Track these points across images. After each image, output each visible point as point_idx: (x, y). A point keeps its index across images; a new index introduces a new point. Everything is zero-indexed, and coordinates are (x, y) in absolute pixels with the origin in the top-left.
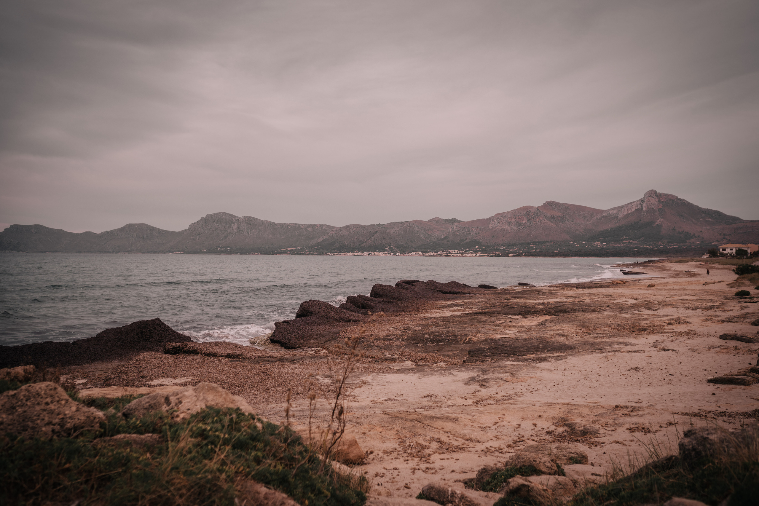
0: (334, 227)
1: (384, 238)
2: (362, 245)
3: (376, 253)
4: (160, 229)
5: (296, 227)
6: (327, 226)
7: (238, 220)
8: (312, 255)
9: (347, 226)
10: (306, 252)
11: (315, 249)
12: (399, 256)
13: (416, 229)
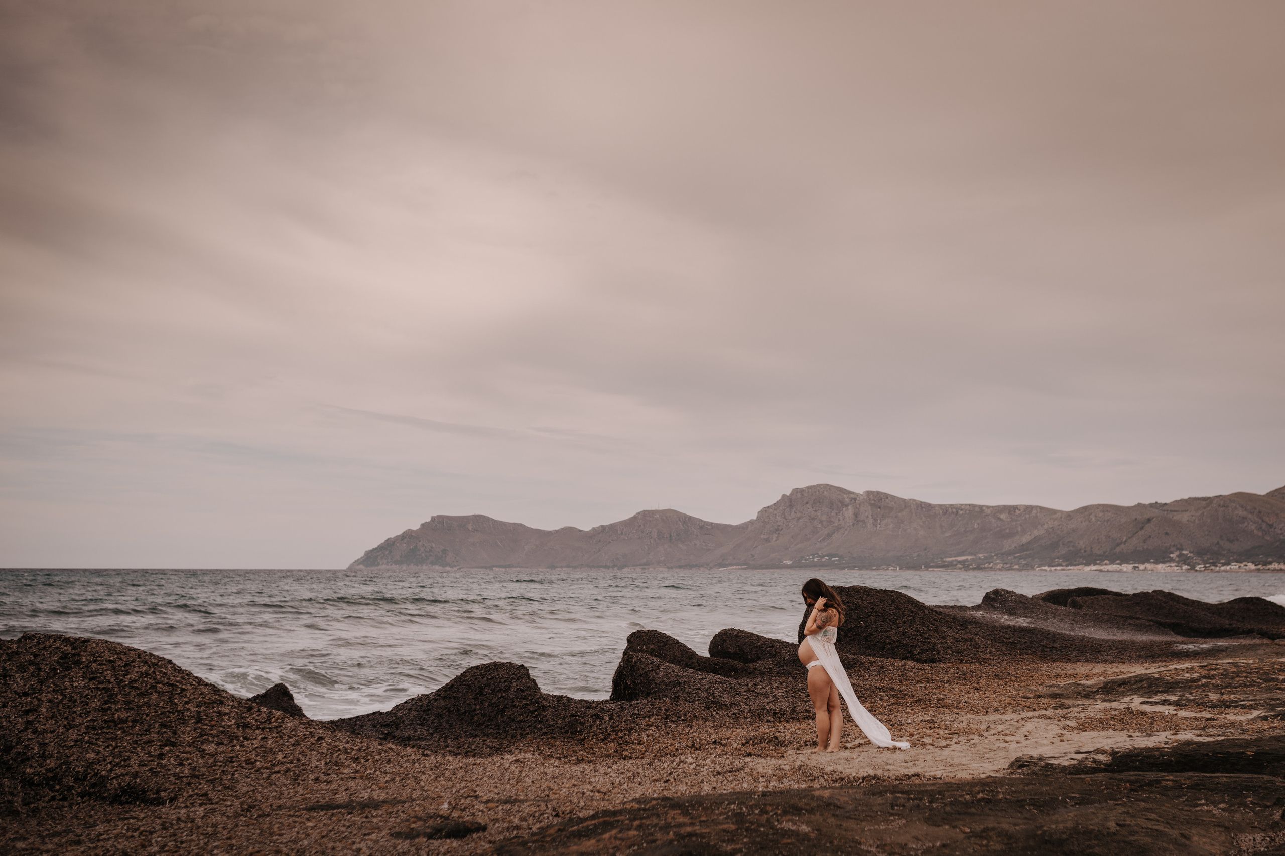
0: (1054, 512)
1: (1166, 533)
2: (1118, 549)
3: (1149, 566)
4: (702, 520)
5: (976, 512)
6: (1041, 508)
7: (855, 499)
8: (1009, 570)
9: (1085, 509)
10: (996, 564)
11: (1015, 558)
12: (1200, 571)
13: (1241, 512)
